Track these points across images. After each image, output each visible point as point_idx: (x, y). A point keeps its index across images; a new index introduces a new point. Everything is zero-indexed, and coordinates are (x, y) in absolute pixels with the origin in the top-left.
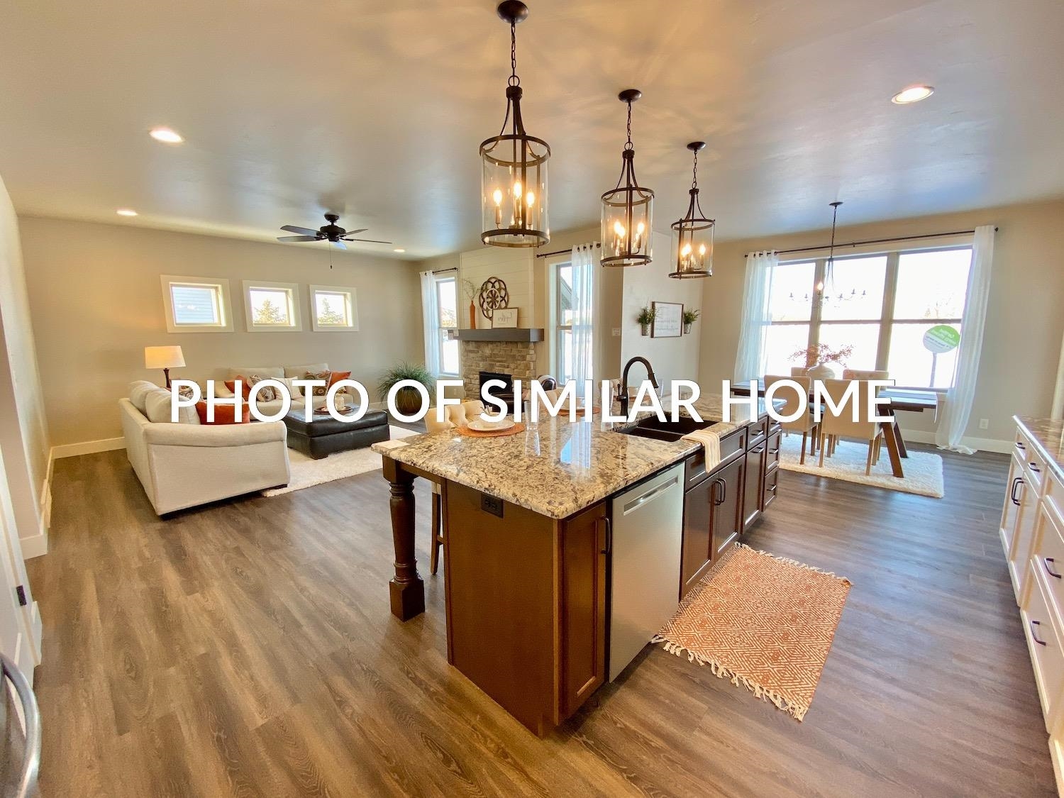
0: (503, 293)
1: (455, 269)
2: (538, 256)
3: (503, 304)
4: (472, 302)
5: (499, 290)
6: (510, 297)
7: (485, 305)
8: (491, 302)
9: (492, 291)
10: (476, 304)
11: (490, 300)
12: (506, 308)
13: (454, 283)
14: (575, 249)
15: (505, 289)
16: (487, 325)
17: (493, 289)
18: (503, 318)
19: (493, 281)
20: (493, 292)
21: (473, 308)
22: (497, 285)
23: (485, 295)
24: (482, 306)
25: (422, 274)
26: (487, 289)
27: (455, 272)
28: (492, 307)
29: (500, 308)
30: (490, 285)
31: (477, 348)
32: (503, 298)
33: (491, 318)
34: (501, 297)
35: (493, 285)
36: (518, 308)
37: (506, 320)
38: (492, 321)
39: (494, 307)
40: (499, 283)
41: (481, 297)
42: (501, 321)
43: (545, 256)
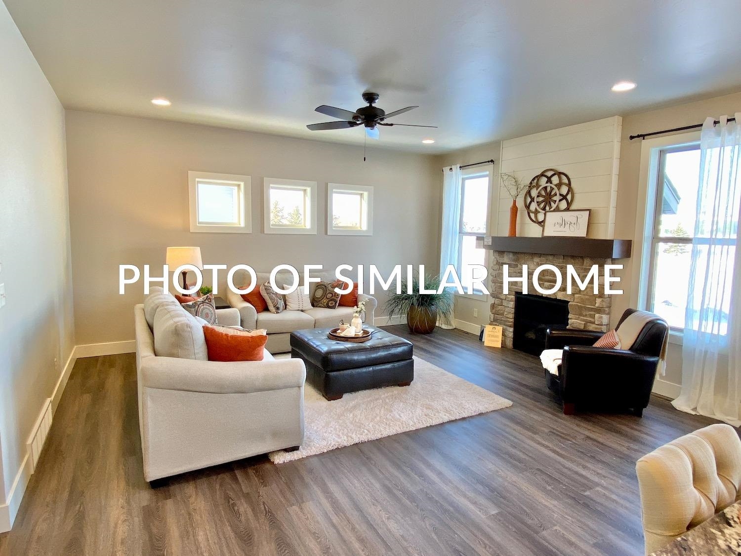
0: (564, 190)
1: (492, 161)
2: (632, 138)
3: (564, 205)
4: (515, 202)
5: (559, 186)
6: (577, 196)
7: (533, 206)
8: (542, 202)
9: (545, 188)
10: (520, 204)
11: (541, 199)
12: (567, 209)
13: (487, 179)
14: (709, 121)
15: (569, 185)
16: (533, 231)
17: (548, 184)
18: (564, 223)
19: (549, 174)
20: (549, 189)
21: (514, 210)
22: (555, 180)
23: (534, 193)
24: (528, 207)
25: (446, 170)
26: (538, 186)
27: (491, 165)
28: (544, 209)
29: (557, 210)
30: (544, 180)
31: (514, 260)
32: (564, 197)
33: (542, 223)
34: (561, 195)
35: (549, 180)
36: (590, 210)
37: (567, 226)
38: (543, 227)
39: (547, 208)
40: (560, 177)
41: (528, 196)
42: (557, 228)
43: (643, 136)
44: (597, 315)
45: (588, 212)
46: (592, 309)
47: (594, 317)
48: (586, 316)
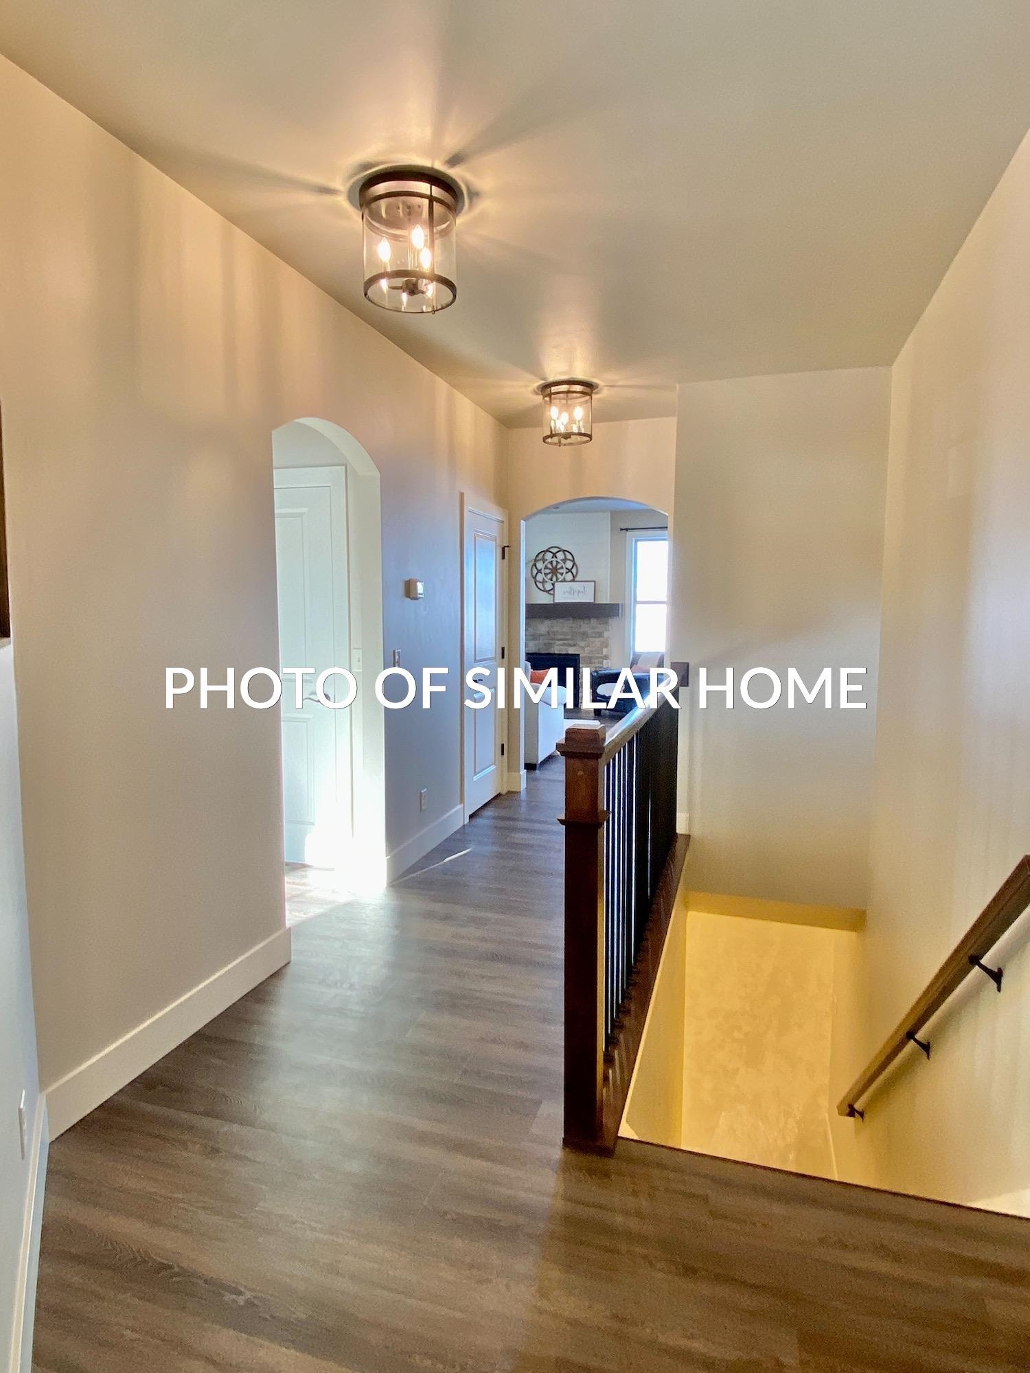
0: (569, 565)
2: (621, 529)
3: (569, 576)
5: (565, 560)
6: (580, 569)
7: (540, 577)
8: (550, 573)
9: (551, 563)
11: (548, 571)
12: (573, 581)
15: (573, 560)
16: (544, 599)
17: (554, 559)
18: (572, 591)
19: (554, 550)
20: (554, 563)
22: (560, 556)
23: (540, 565)
24: (535, 578)
26: (544, 560)
28: (551, 580)
29: (564, 581)
30: (549, 556)
32: (570, 570)
33: (551, 592)
34: (566, 568)
35: (554, 555)
36: (595, 582)
37: (576, 594)
38: (553, 595)
39: (554, 579)
40: (564, 554)
41: (534, 567)
42: (567, 595)
43: (627, 529)
44: (605, 661)
45: (593, 583)
46: (601, 657)
47: (602, 663)
48: (594, 663)
